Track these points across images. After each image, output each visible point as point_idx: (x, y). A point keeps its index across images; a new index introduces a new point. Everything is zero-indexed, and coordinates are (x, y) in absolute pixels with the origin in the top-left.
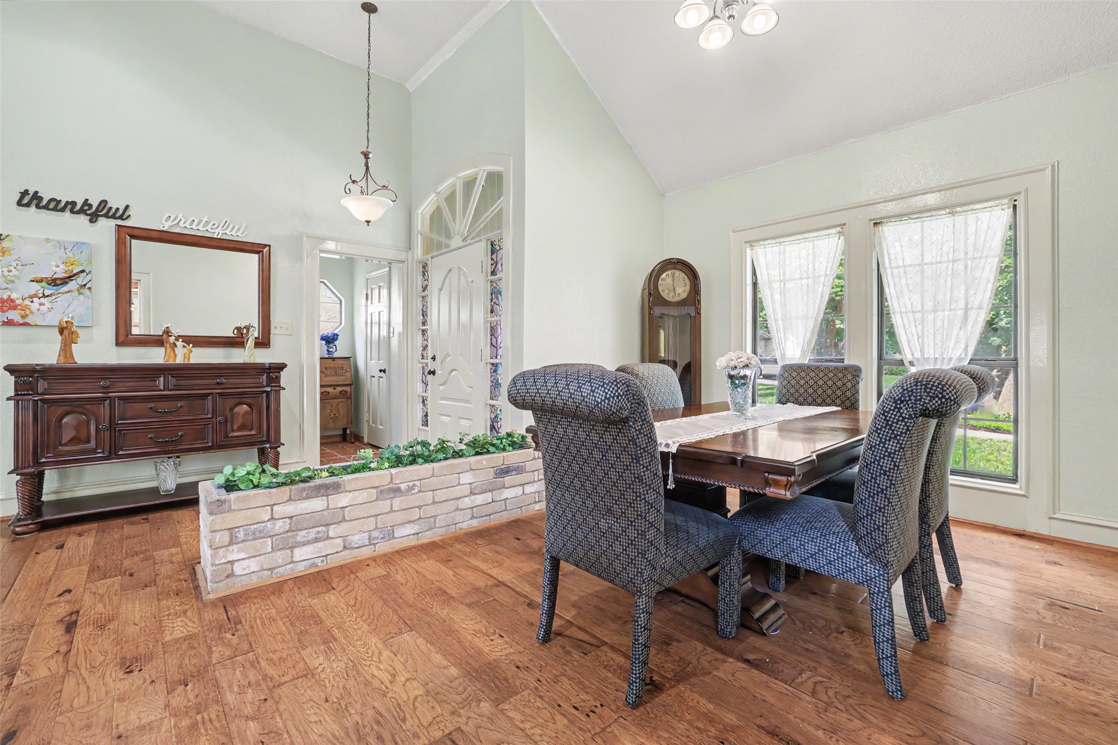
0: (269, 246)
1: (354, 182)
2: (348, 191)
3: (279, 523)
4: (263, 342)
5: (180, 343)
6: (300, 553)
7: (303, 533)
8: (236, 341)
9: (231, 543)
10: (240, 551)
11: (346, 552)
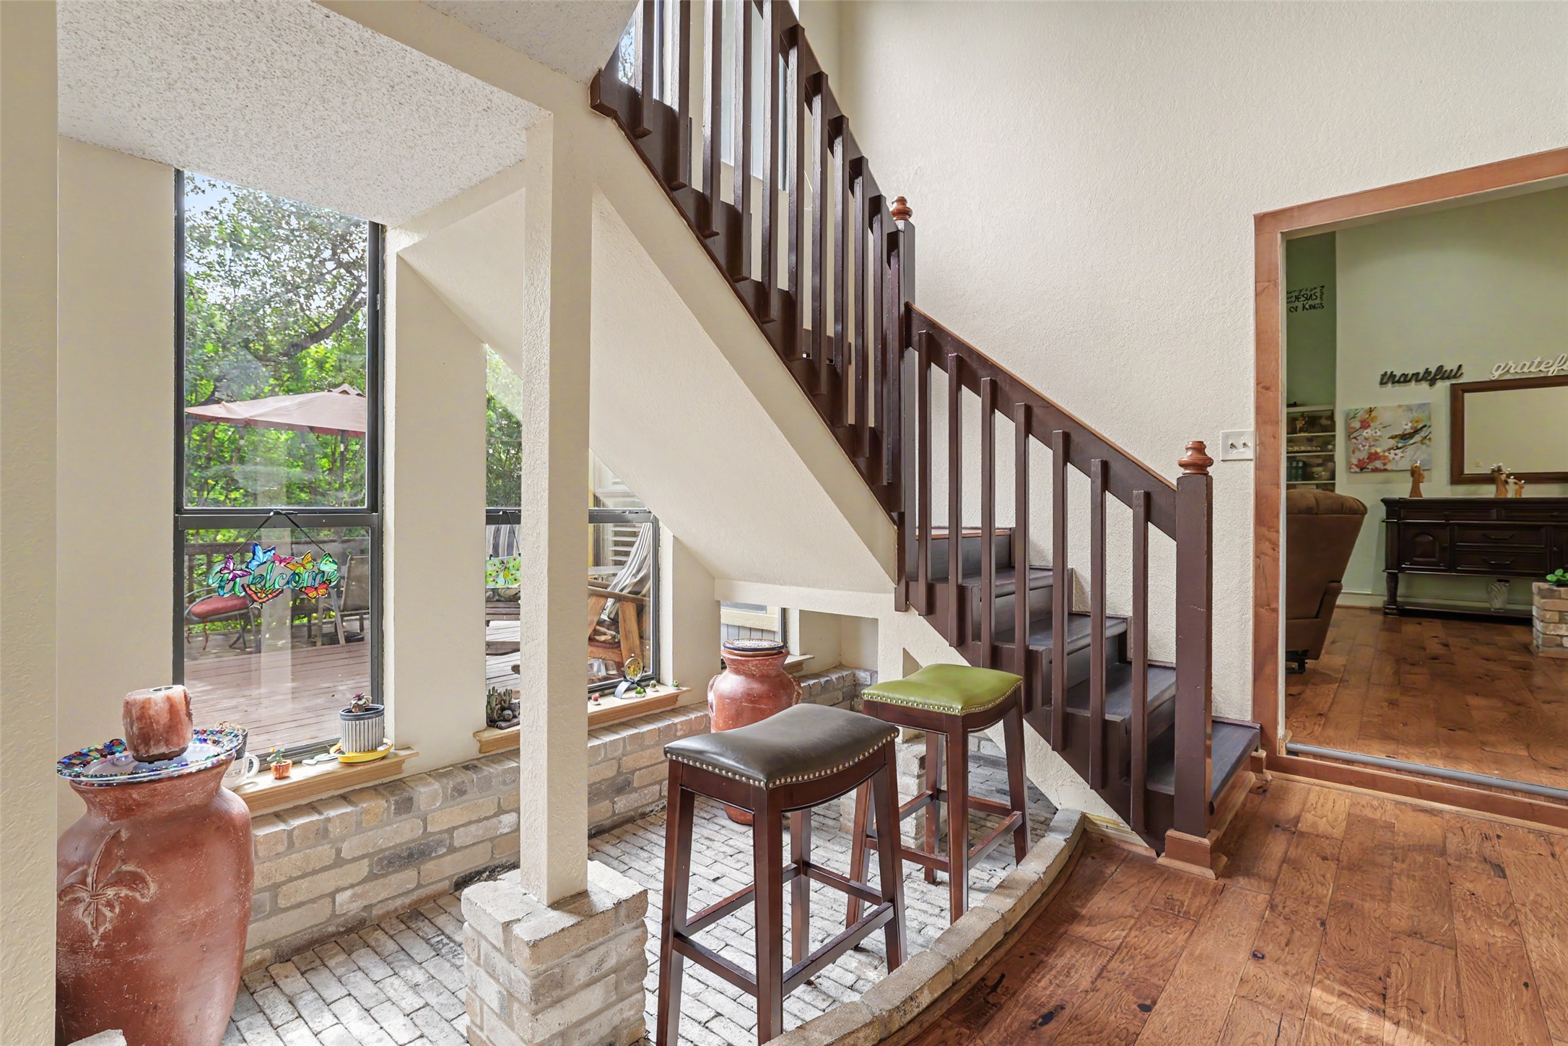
5: (1511, 480)
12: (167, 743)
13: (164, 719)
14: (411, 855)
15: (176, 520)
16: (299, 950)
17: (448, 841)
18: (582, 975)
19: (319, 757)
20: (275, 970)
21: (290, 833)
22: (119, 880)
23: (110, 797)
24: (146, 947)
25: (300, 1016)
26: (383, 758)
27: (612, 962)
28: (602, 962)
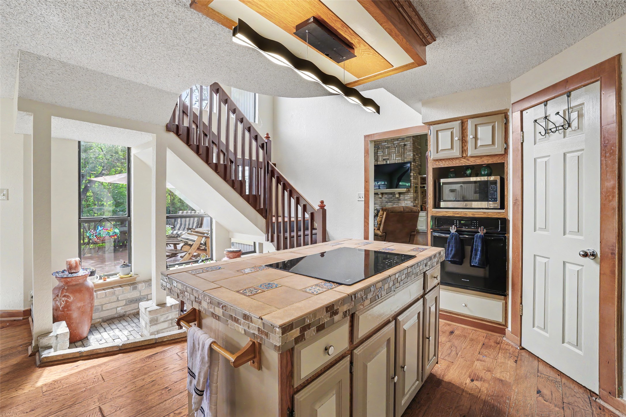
12: (75, 270)
13: (74, 265)
14: (137, 300)
15: (79, 221)
16: (108, 320)
17: (146, 298)
18: (162, 319)
19: (113, 276)
20: (102, 324)
21: (106, 293)
22: (65, 296)
23: (63, 280)
24: (70, 310)
25: (106, 331)
26: (131, 276)
27: (170, 318)
28: (167, 317)
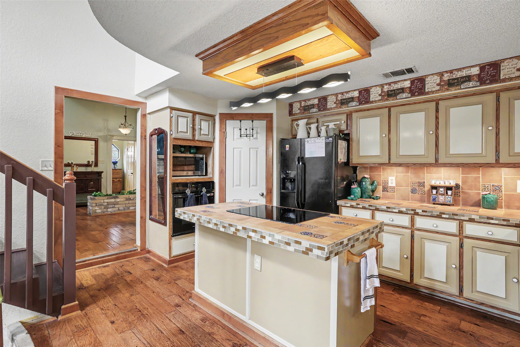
0: (98, 139)
1: (122, 124)
2: (120, 127)
3: (105, 203)
4: (96, 165)
5: (75, 166)
6: (109, 210)
7: (110, 206)
8: (88, 165)
9: (96, 206)
10: (97, 208)
11: (118, 211)
